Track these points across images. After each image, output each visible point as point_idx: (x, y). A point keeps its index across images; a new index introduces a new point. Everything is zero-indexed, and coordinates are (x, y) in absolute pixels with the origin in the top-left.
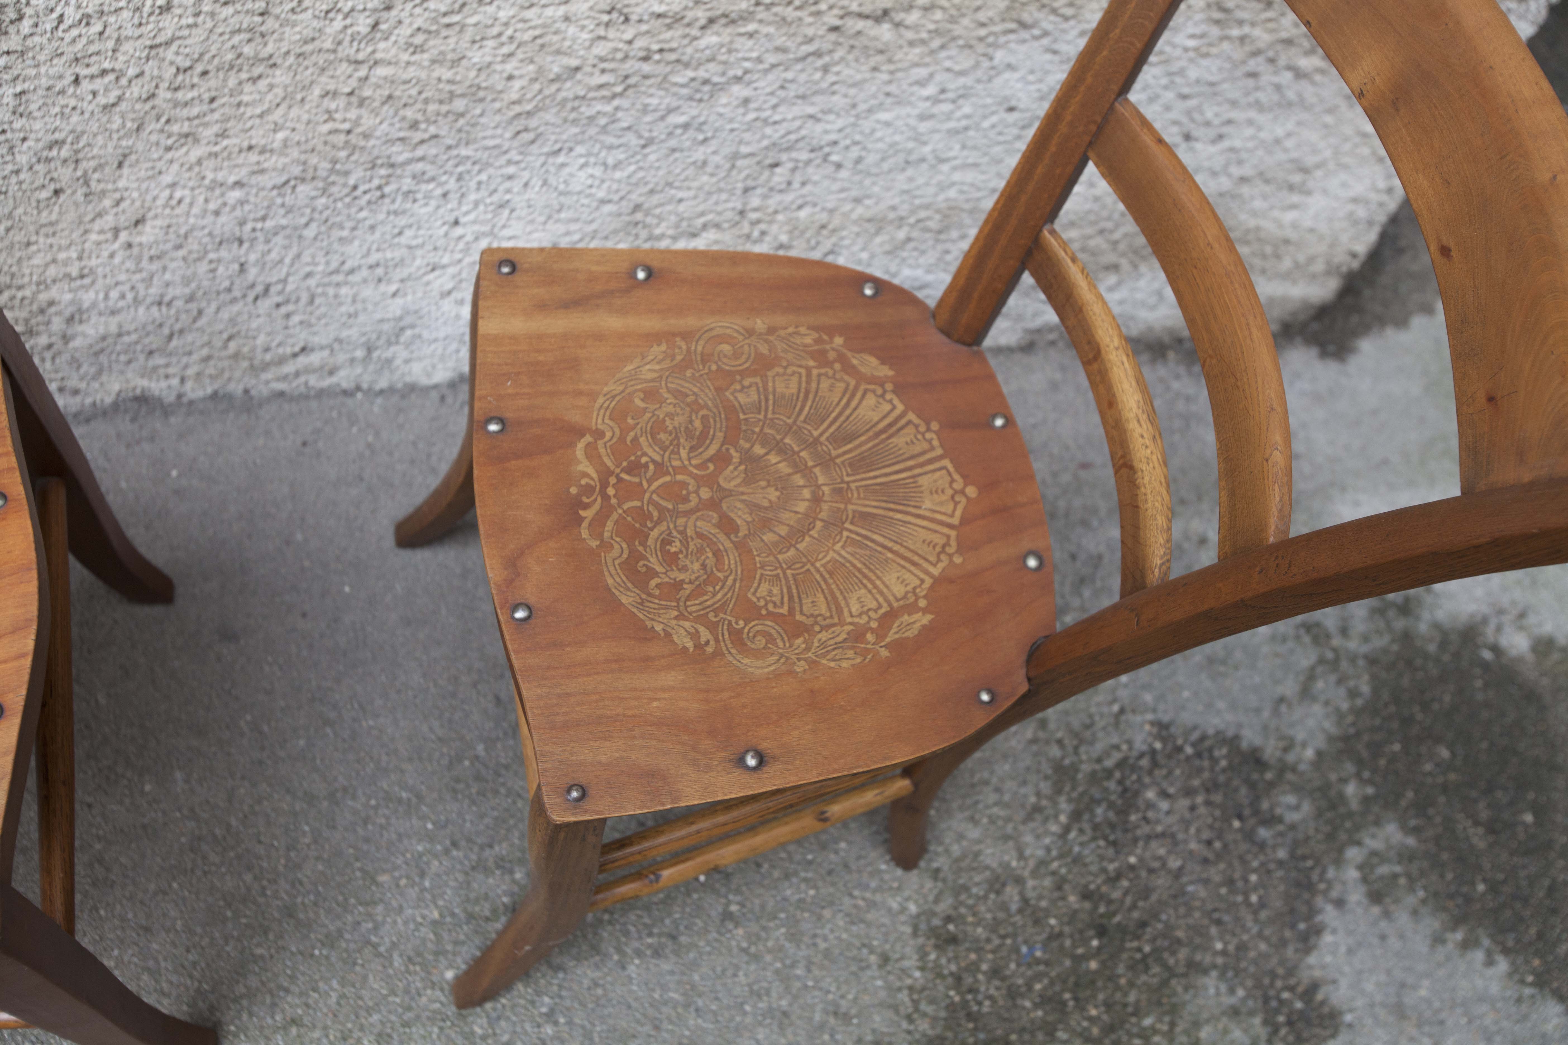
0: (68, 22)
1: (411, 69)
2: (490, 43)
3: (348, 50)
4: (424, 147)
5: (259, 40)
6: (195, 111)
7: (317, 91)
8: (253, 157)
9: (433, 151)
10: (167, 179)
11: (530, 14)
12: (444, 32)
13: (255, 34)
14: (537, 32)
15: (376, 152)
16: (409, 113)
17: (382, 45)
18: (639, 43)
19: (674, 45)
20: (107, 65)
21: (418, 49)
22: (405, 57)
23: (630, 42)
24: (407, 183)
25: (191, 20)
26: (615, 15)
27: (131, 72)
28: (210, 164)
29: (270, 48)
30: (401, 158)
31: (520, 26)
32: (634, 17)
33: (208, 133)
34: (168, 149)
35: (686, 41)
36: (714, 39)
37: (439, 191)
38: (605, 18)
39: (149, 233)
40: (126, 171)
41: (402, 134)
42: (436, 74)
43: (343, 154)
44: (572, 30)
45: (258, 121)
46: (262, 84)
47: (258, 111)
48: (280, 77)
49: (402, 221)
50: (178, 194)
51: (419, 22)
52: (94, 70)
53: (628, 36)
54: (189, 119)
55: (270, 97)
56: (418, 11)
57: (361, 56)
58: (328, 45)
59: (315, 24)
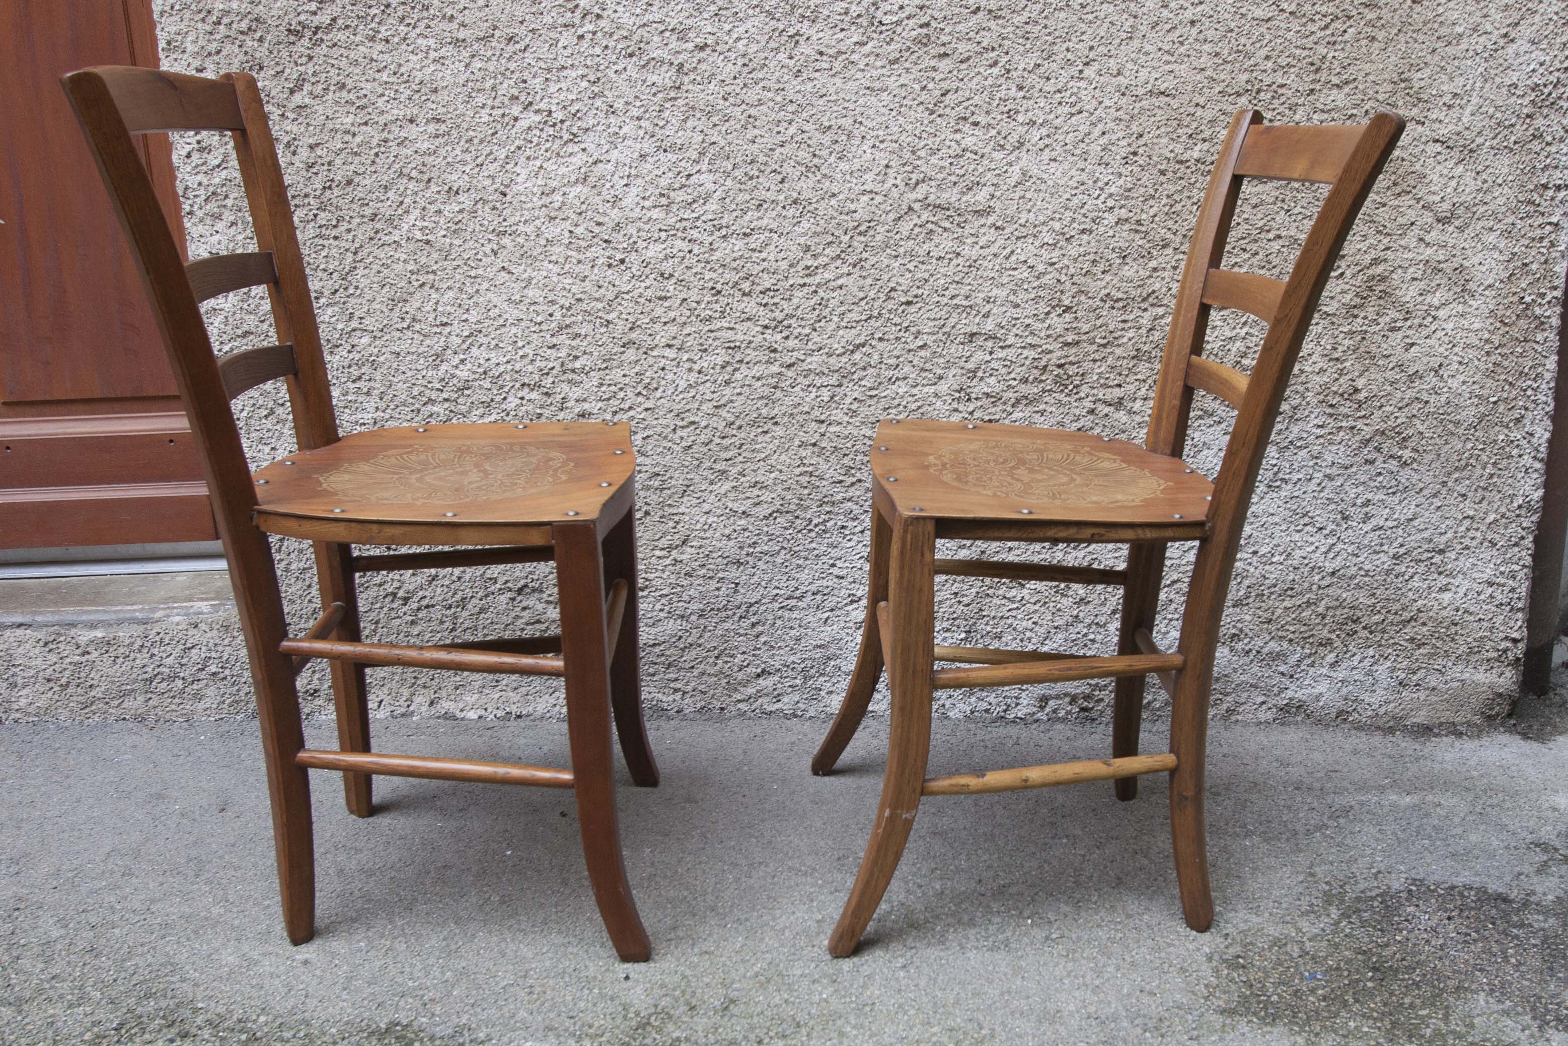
0: (680, 389)
1: (850, 427)
2: (894, 411)
3: (816, 413)
4: (853, 489)
5: (771, 405)
6: (729, 455)
7: (797, 443)
8: (756, 492)
9: (858, 493)
10: (706, 507)
11: (915, 391)
12: (869, 402)
13: (770, 400)
14: (919, 404)
15: (824, 490)
16: (846, 461)
17: (835, 412)
18: (977, 414)
19: (997, 417)
20: (692, 419)
21: (854, 413)
22: (846, 419)
23: (971, 413)
24: (841, 520)
25: (738, 390)
26: (963, 394)
27: (703, 424)
28: (732, 495)
29: (775, 412)
30: (839, 497)
31: (910, 399)
32: (973, 396)
33: (734, 471)
34: (711, 483)
35: (1004, 415)
36: (1021, 415)
37: (859, 529)
38: (957, 395)
39: (687, 553)
40: (685, 499)
41: (841, 478)
42: (862, 432)
43: (806, 492)
44: (939, 403)
45: (762, 463)
46: (767, 438)
47: (763, 456)
48: (779, 431)
49: (835, 553)
50: (709, 521)
51: (856, 395)
52: (684, 423)
53: (970, 409)
54: (726, 460)
55: (771, 446)
56: (856, 387)
57: (823, 417)
58: (806, 409)
59: (801, 394)
